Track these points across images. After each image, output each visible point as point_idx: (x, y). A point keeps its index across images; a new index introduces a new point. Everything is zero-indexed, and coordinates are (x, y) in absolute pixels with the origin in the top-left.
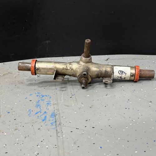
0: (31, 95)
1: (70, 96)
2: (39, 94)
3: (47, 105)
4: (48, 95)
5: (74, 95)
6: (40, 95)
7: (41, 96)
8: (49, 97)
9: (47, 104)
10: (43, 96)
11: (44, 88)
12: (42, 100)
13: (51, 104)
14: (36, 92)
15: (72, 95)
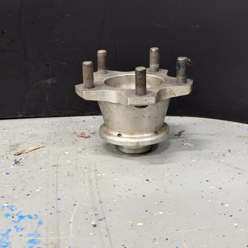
1: (93, 223)
2: (13, 210)
7: (17, 218)
8: (37, 221)
10: (21, 217)
11: (28, 195)
12: (17, 229)
13: (40, 242)
14: (6, 205)
15: (98, 219)
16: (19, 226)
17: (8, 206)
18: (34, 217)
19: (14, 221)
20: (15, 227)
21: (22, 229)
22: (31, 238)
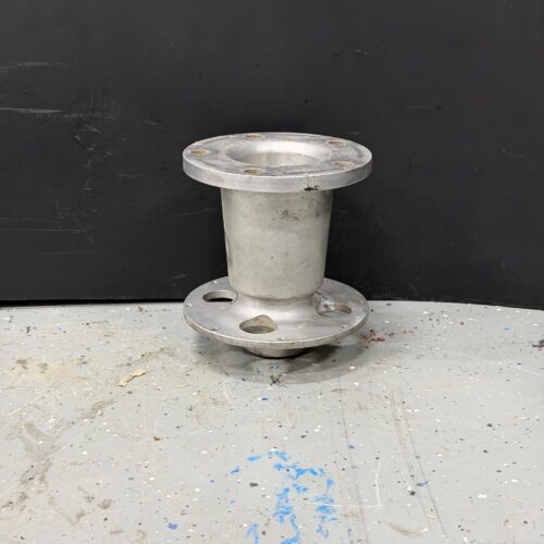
0: (252, 459)
1: (410, 489)
2: (286, 460)
3: (320, 513)
4: (321, 470)
5: (424, 487)
7: (293, 472)
8: (324, 479)
9: (322, 508)
10: (300, 472)
11: (303, 437)
12: (298, 489)
13: (334, 511)
14: (273, 450)
15: (416, 482)
16: (300, 484)
17: (277, 453)
18: (319, 473)
19: (290, 476)
20: (294, 485)
21: (305, 489)
22: (321, 503)
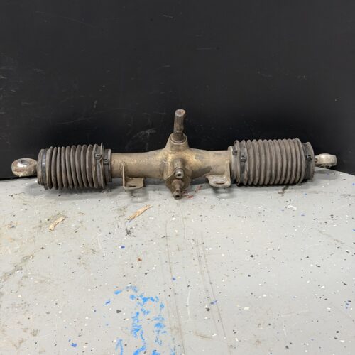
0: (117, 293)
1: (207, 307)
2: (136, 292)
3: (156, 329)
4: (156, 297)
5: (215, 305)
6: (139, 293)
7: (141, 301)
8: (159, 304)
9: (158, 325)
10: (145, 300)
11: (146, 274)
12: (144, 312)
14: (129, 285)
15: (210, 302)
16: (145, 309)
17: (131, 287)
18: (156, 299)
19: (139, 303)
20: (142, 310)
21: (148, 312)
22: (157, 322)
